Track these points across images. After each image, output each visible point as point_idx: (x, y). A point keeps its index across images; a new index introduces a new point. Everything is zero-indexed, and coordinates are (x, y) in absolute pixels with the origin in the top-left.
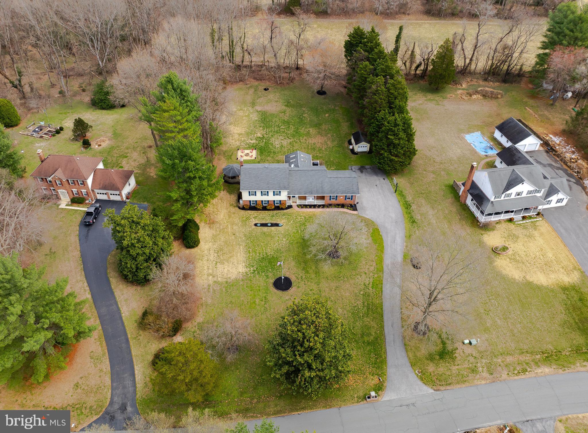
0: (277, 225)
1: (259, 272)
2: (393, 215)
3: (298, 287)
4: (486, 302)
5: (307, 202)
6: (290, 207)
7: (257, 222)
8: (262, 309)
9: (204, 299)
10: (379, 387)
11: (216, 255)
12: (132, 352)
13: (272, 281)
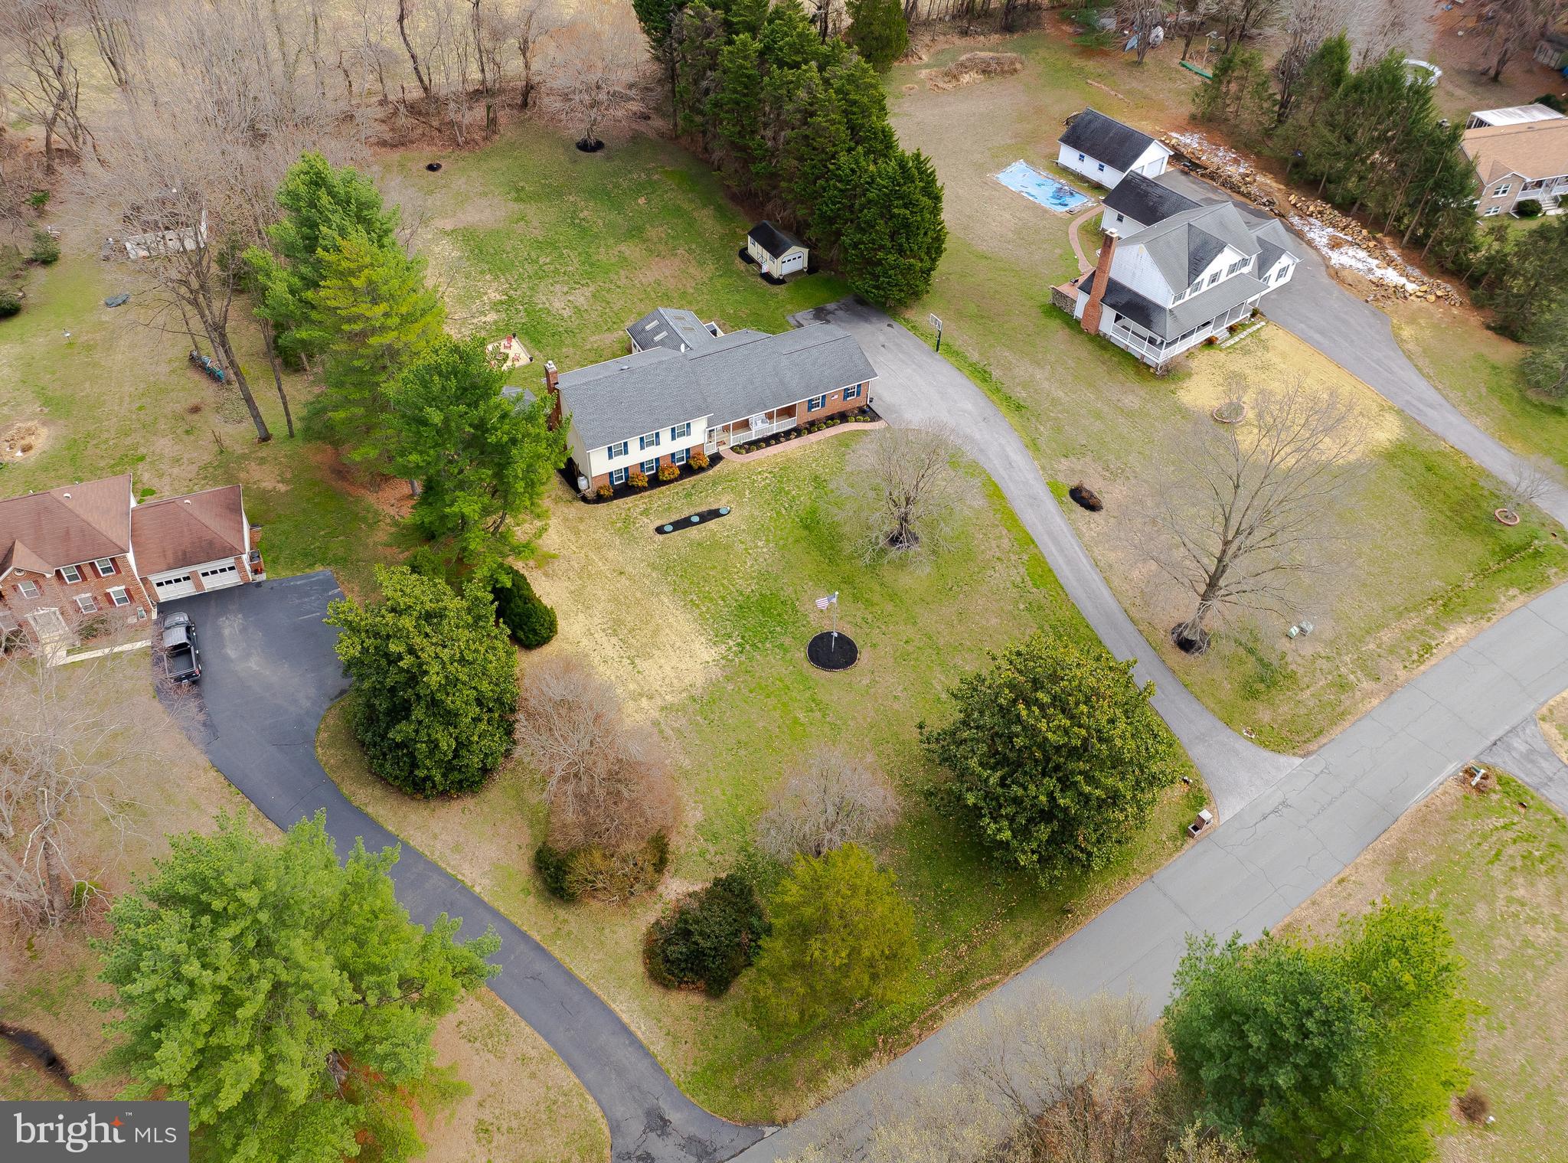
0: (715, 514)
1: (754, 645)
2: (969, 406)
3: (874, 646)
5: (753, 435)
6: (716, 459)
7: (658, 523)
8: (827, 729)
9: (666, 762)
10: (1195, 797)
11: (614, 640)
12: (576, 972)
13: (802, 654)
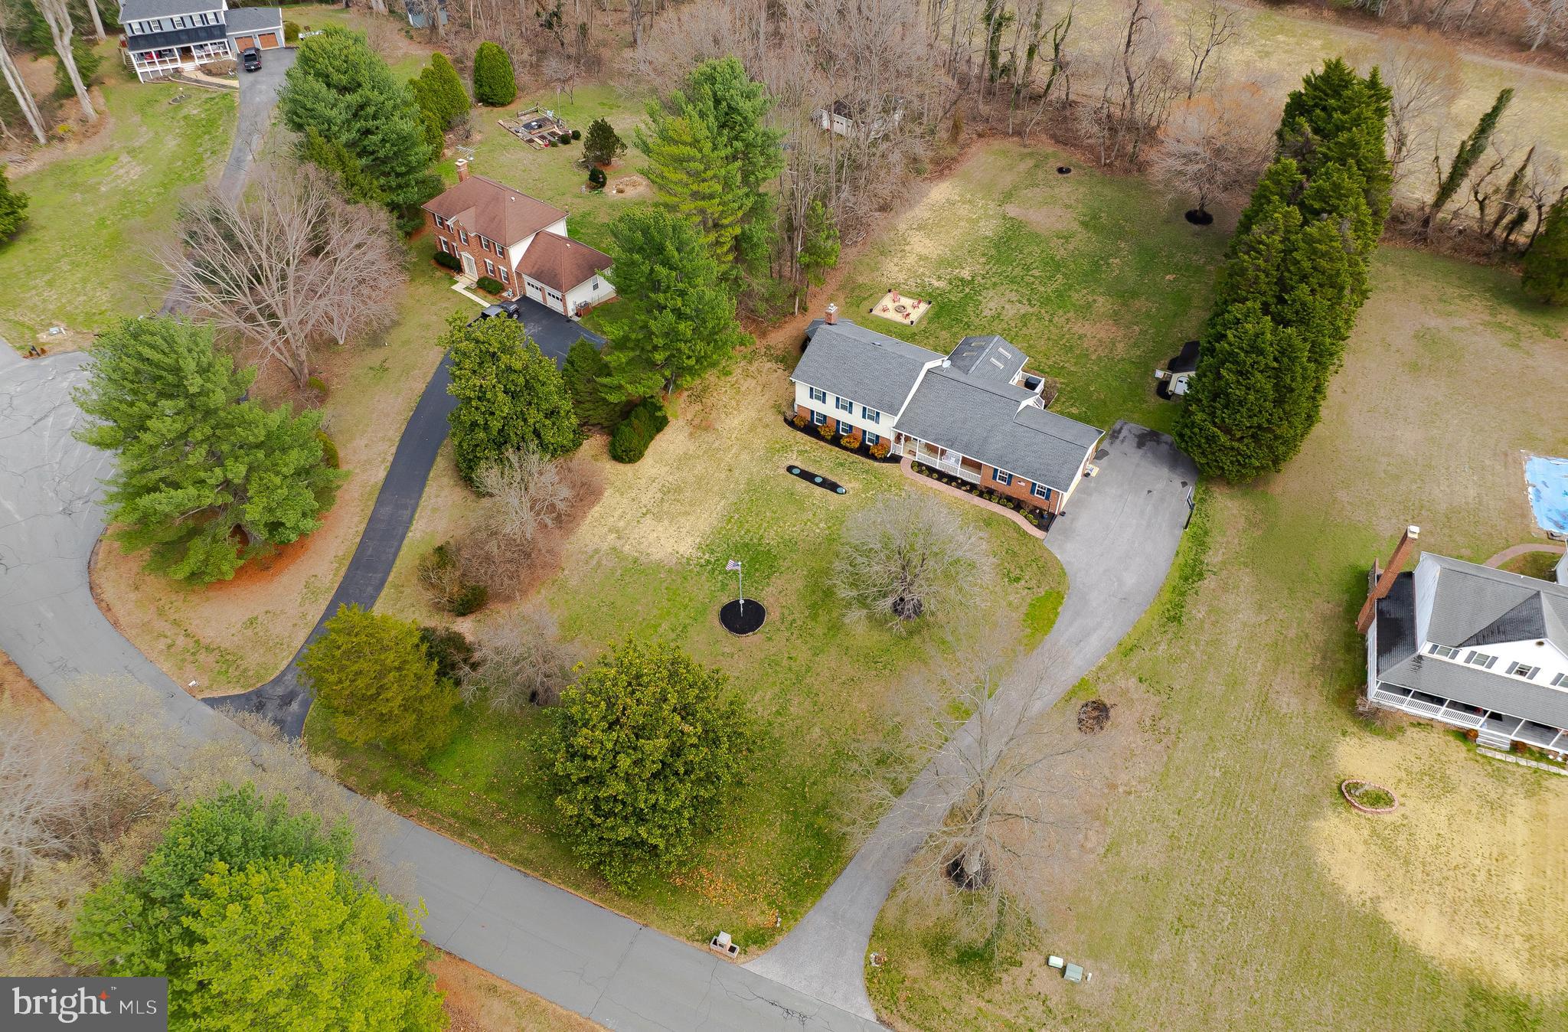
0: (833, 487)
2: (1130, 580)
3: (770, 639)
4: (1199, 901)
5: (937, 463)
6: (896, 459)
7: (796, 464)
9: (566, 572)
10: (762, 935)
11: (659, 495)
13: (725, 600)
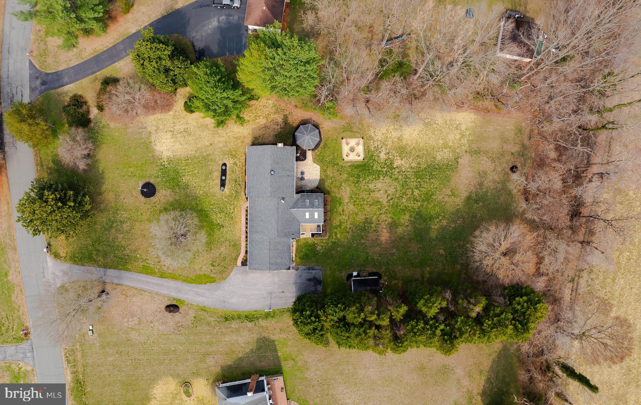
0: (223, 184)
1: (162, 169)
2: (234, 300)
3: (145, 203)
4: (129, 355)
7: (228, 166)
8: (123, 174)
9: (132, 125)
10: (57, 256)
11: (182, 130)
12: (85, 79)
13: (152, 181)
